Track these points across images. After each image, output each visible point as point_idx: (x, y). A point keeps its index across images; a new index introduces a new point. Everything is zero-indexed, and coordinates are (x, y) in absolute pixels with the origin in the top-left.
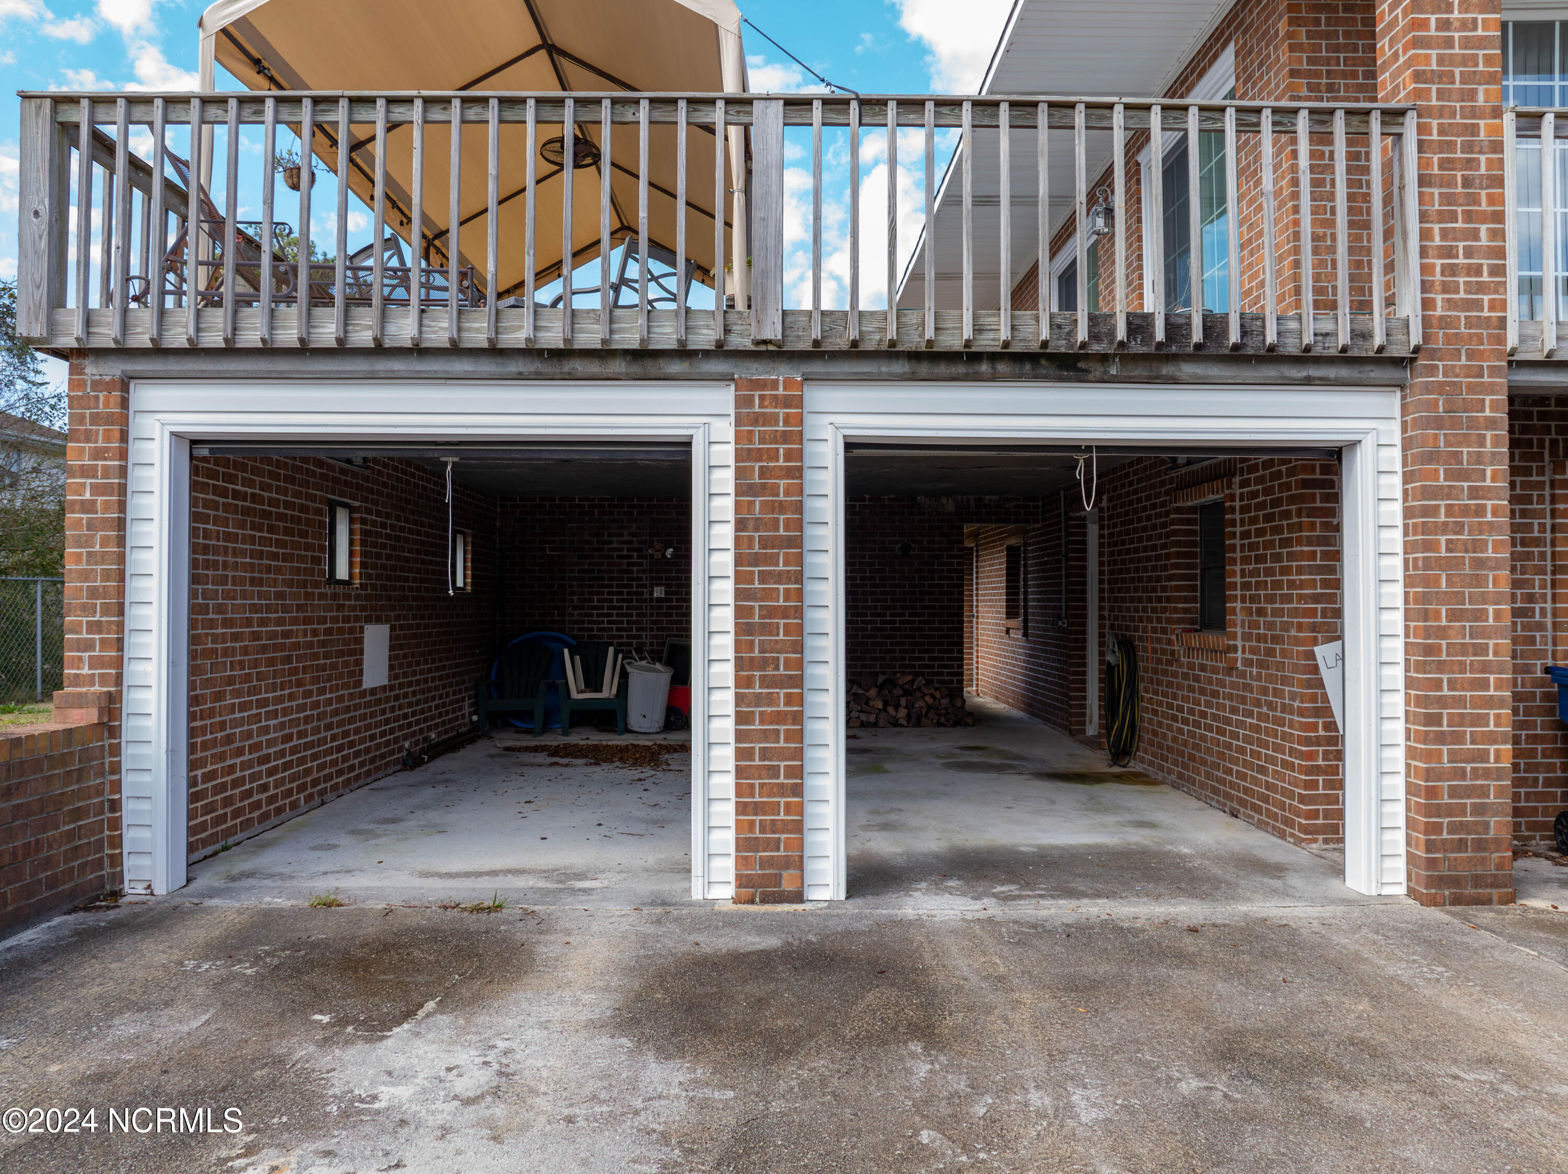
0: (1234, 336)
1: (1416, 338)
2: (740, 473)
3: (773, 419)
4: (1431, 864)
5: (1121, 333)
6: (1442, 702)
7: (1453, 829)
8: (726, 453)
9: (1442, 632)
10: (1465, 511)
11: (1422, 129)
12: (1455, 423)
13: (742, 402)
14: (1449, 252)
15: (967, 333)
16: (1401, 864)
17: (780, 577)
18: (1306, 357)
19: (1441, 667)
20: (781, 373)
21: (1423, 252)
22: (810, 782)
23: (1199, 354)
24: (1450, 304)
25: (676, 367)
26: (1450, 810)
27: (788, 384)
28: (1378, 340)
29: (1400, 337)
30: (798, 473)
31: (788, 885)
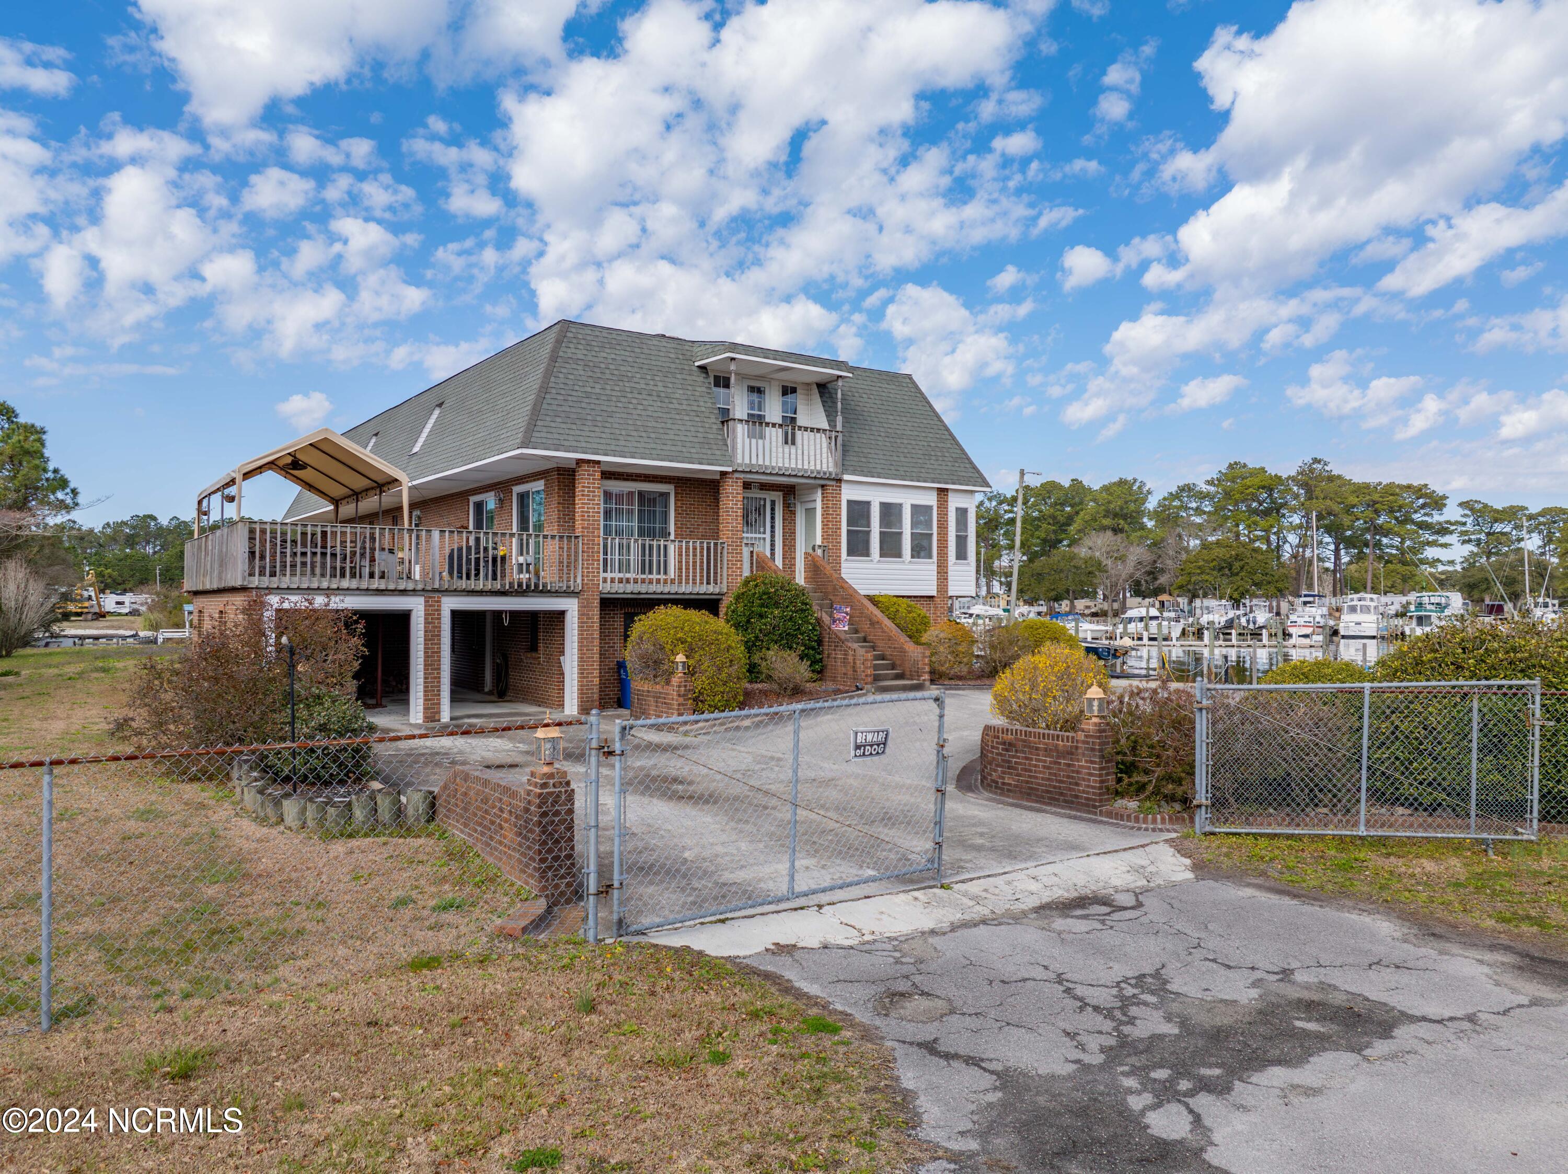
0: (541, 588)
2: (424, 619)
4: (582, 704)
5: (516, 587)
6: (584, 670)
7: (586, 698)
8: (422, 613)
9: (584, 654)
10: (590, 627)
12: (588, 607)
13: (426, 602)
16: (576, 707)
17: (435, 644)
18: (556, 592)
19: (584, 662)
20: (436, 595)
21: (582, 568)
22: (441, 693)
23: (541, 592)
24: (587, 582)
25: (411, 593)
29: (577, 587)
31: (436, 718)
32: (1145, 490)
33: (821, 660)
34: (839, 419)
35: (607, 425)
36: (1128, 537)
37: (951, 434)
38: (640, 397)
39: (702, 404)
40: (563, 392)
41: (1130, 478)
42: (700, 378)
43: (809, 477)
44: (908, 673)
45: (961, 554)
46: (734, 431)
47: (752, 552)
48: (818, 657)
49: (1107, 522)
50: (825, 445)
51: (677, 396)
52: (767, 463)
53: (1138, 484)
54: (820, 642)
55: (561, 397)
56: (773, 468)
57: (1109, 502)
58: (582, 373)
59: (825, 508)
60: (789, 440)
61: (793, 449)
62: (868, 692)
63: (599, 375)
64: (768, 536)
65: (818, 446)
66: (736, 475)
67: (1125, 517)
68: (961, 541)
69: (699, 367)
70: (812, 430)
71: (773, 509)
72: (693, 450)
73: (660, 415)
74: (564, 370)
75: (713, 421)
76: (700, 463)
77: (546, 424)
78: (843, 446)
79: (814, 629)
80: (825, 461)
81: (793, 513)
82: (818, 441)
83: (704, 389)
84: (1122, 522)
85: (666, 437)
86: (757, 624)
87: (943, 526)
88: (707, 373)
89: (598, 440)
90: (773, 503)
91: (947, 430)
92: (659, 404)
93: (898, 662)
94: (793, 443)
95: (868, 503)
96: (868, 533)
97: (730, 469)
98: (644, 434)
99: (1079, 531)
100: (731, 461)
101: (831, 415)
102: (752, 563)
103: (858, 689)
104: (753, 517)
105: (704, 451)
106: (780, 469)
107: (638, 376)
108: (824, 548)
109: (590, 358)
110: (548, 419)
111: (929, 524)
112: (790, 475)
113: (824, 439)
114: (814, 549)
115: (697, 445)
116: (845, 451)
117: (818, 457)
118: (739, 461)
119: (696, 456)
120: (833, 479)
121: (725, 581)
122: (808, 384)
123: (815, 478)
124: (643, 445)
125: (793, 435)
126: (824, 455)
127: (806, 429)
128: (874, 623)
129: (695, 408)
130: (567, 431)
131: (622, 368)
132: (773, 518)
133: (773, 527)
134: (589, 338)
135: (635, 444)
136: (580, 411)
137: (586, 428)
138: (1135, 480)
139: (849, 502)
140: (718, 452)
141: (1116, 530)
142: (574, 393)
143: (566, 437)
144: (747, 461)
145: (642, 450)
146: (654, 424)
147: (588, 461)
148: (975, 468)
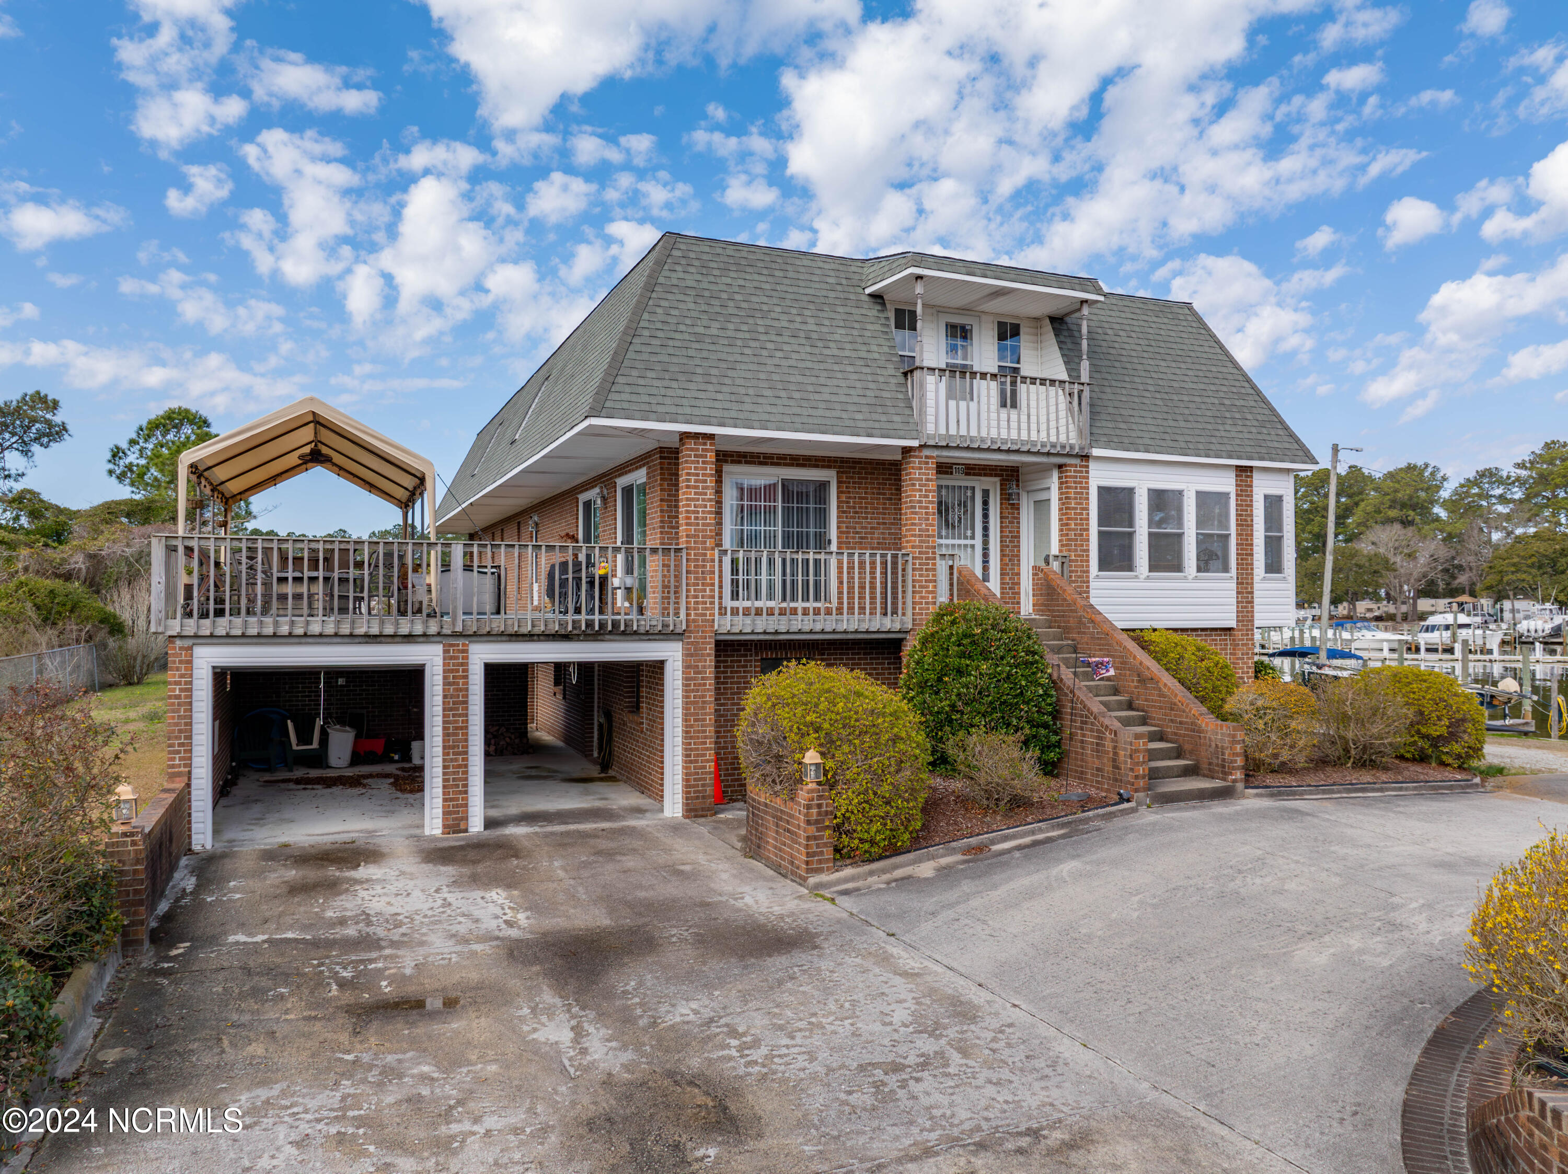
0: (622, 628)
1: (684, 627)
2: (445, 678)
3: (457, 658)
4: (687, 804)
5: (583, 628)
6: (691, 750)
7: (695, 792)
8: (439, 669)
9: (691, 726)
10: (700, 685)
11: (688, 554)
12: (697, 655)
14: (696, 597)
15: (529, 628)
16: (680, 805)
17: (460, 715)
18: (647, 633)
19: (691, 738)
20: (460, 641)
21: (687, 597)
22: (470, 789)
23: (623, 633)
24: (696, 614)
25: (421, 639)
26: (694, 786)
27: (463, 645)
28: (671, 628)
29: (679, 626)
30: (466, 677)
31: (462, 827)
32: (1439, 476)
33: (1058, 744)
34: (1085, 365)
35: (727, 381)
36: (1419, 530)
37: (1254, 387)
38: (779, 339)
39: (874, 348)
40: (660, 334)
41: (1420, 463)
42: (873, 311)
43: (1038, 453)
44: (1205, 766)
45: (1274, 566)
46: (922, 386)
47: (951, 567)
48: (1054, 738)
49: (1393, 513)
50: (1063, 406)
51: (837, 337)
52: (974, 433)
53: (1430, 470)
54: (1056, 715)
55: (658, 342)
56: (983, 440)
57: (1396, 491)
58: (692, 306)
59: (1064, 500)
60: (1009, 401)
61: (1014, 414)
62: (1139, 804)
63: (718, 309)
64: (978, 542)
65: (1053, 409)
66: (926, 452)
67: (1414, 507)
68: (1273, 545)
69: (870, 295)
70: (1043, 381)
71: (985, 503)
72: (859, 416)
73: (809, 365)
74: (663, 303)
75: (892, 372)
76: (869, 435)
77: (630, 380)
78: (1092, 405)
79: (1046, 694)
80: (1063, 430)
81: (1016, 507)
82: (1052, 401)
83: (878, 327)
84: (1411, 513)
85: (817, 397)
86: (955, 686)
87: (1245, 524)
88: (883, 304)
89: (711, 404)
90: (986, 493)
91: (1249, 380)
92: (808, 349)
93: (1187, 747)
94: (1014, 405)
95: (1130, 491)
96: (1131, 535)
97: (915, 443)
98: (783, 394)
99: (1359, 524)
100: (916, 429)
101: (1071, 360)
102: (951, 585)
103: (1122, 799)
104: (953, 516)
105: (875, 416)
106: (993, 441)
107: (778, 309)
108: (1063, 559)
109: (705, 285)
110: (635, 373)
111: (1223, 521)
112: (1009, 451)
113: (1061, 398)
114: (1047, 561)
115: (865, 409)
116: (1094, 415)
117: (1053, 424)
118: (930, 428)
119: (863, 424)
120: (1076, 456)
121: (909, 612)
122: (1037, 319)
123: (1048, 454)
124: (781, 409)
125: (1014, 393)
126: (1063, 422)
127: (1033, 381)
128: (1144, 680)
129: (864, 355)
130: (663, 391)
131: (754, 299)
132: (986, 516)
133: (986, 529)
134: (705, 257)
135: (769, 409)
136: (685, 361)
137: (692, 386)
138: (1427, 465)
139: (1100, 489)
140: (897, 418)
141: (1406, 523)
142: (678, 336)
143: (660, 399)
144: (943, 431)
145: (779, 417)
146: (800, 379)
147: (696, 436)
148: (1292, 435)
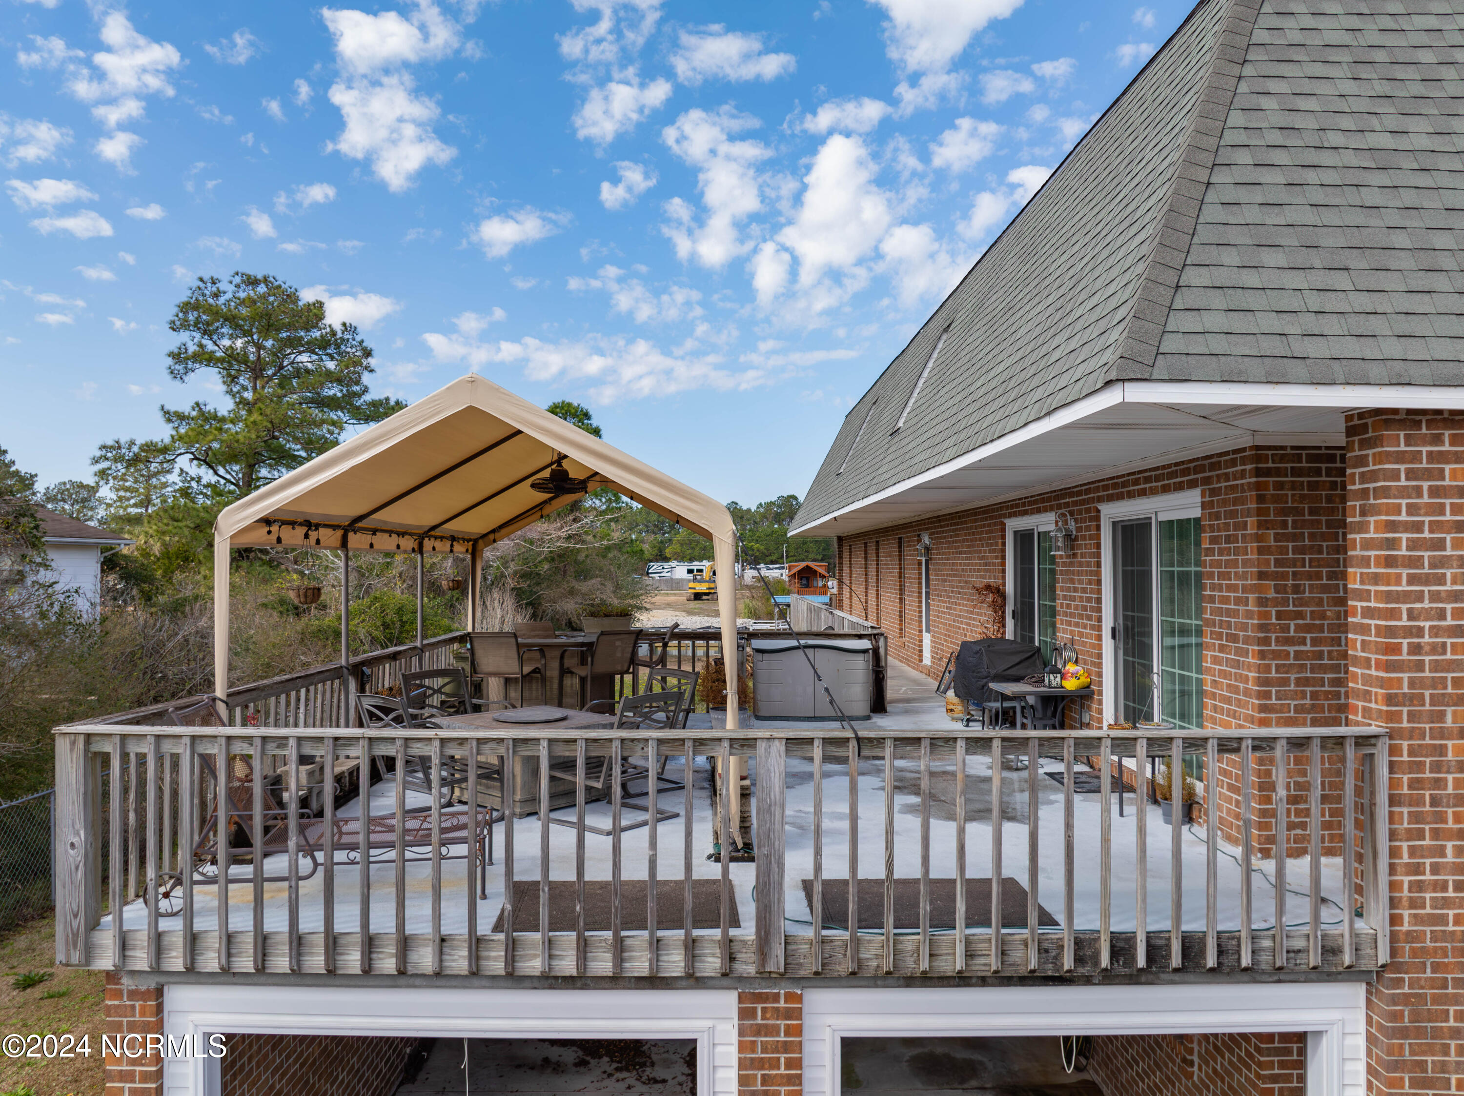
1: (1384, 955)
3: (775, 1031)
5: (1105, 961)
11: (1393, 751)
13: (745, 1014)
15: (960, 964)
21: (1392, 869)
24: (1417, 920)
27: (788, 997)
28: (1348, 957)
29: (1369, 951)
30: (798, 1080)
40: (1281, 157)
55: (1279, 177)
110: (1230, 257)
137: (1392, 282)
